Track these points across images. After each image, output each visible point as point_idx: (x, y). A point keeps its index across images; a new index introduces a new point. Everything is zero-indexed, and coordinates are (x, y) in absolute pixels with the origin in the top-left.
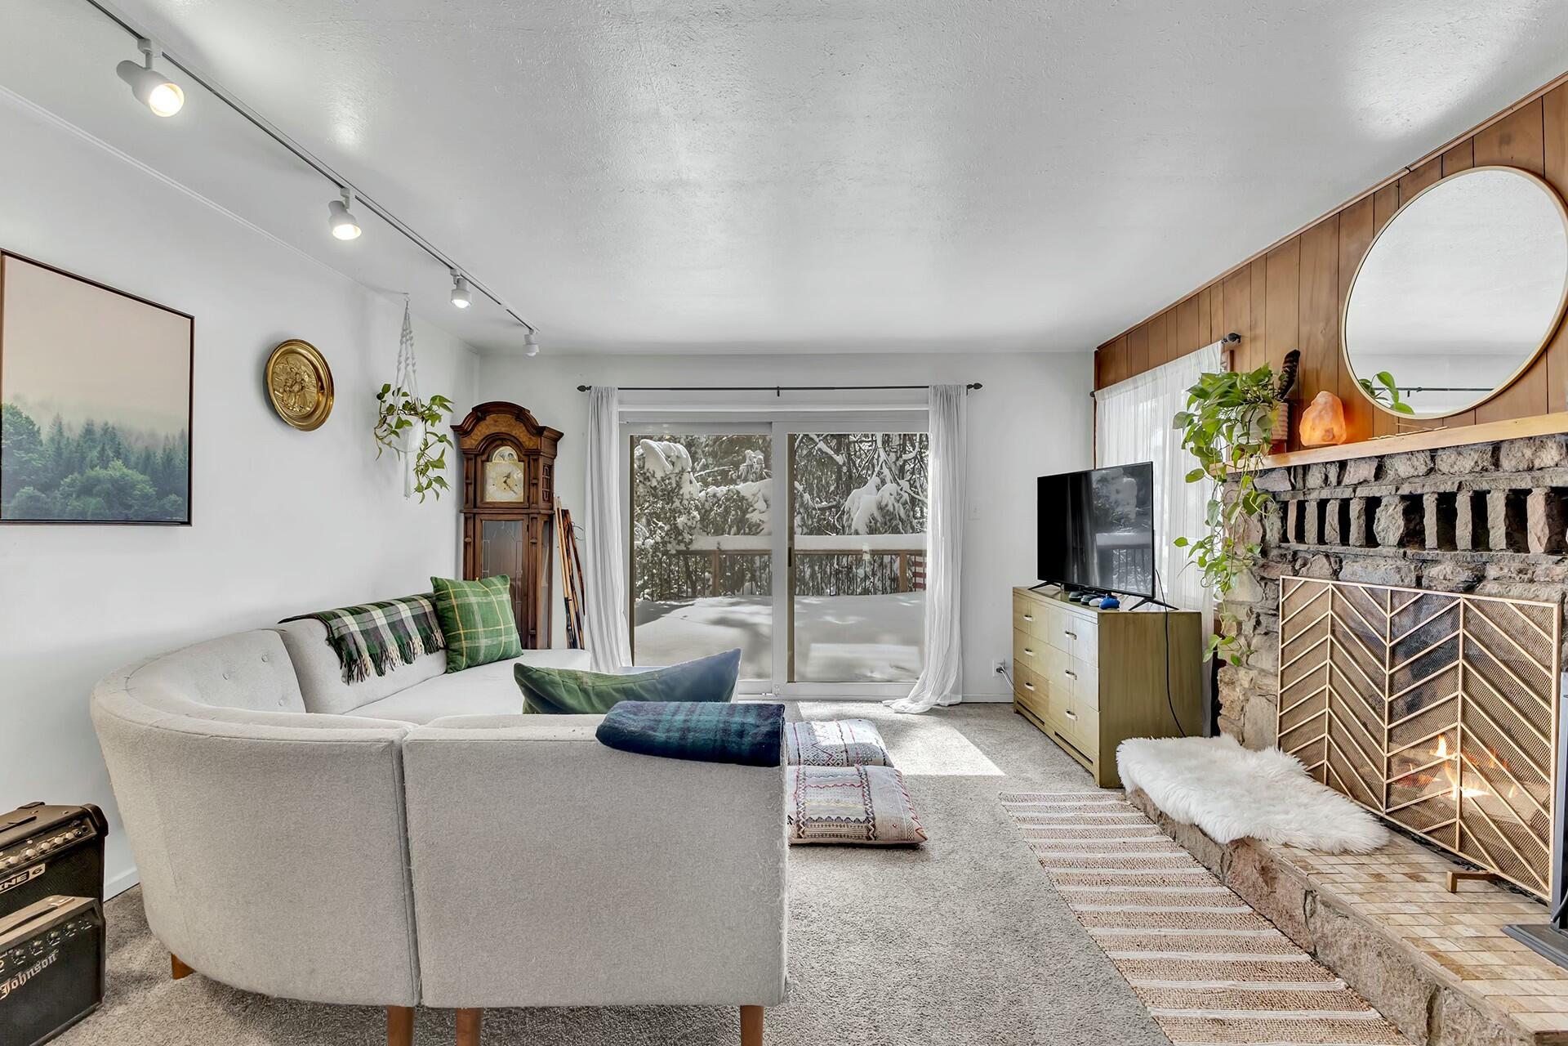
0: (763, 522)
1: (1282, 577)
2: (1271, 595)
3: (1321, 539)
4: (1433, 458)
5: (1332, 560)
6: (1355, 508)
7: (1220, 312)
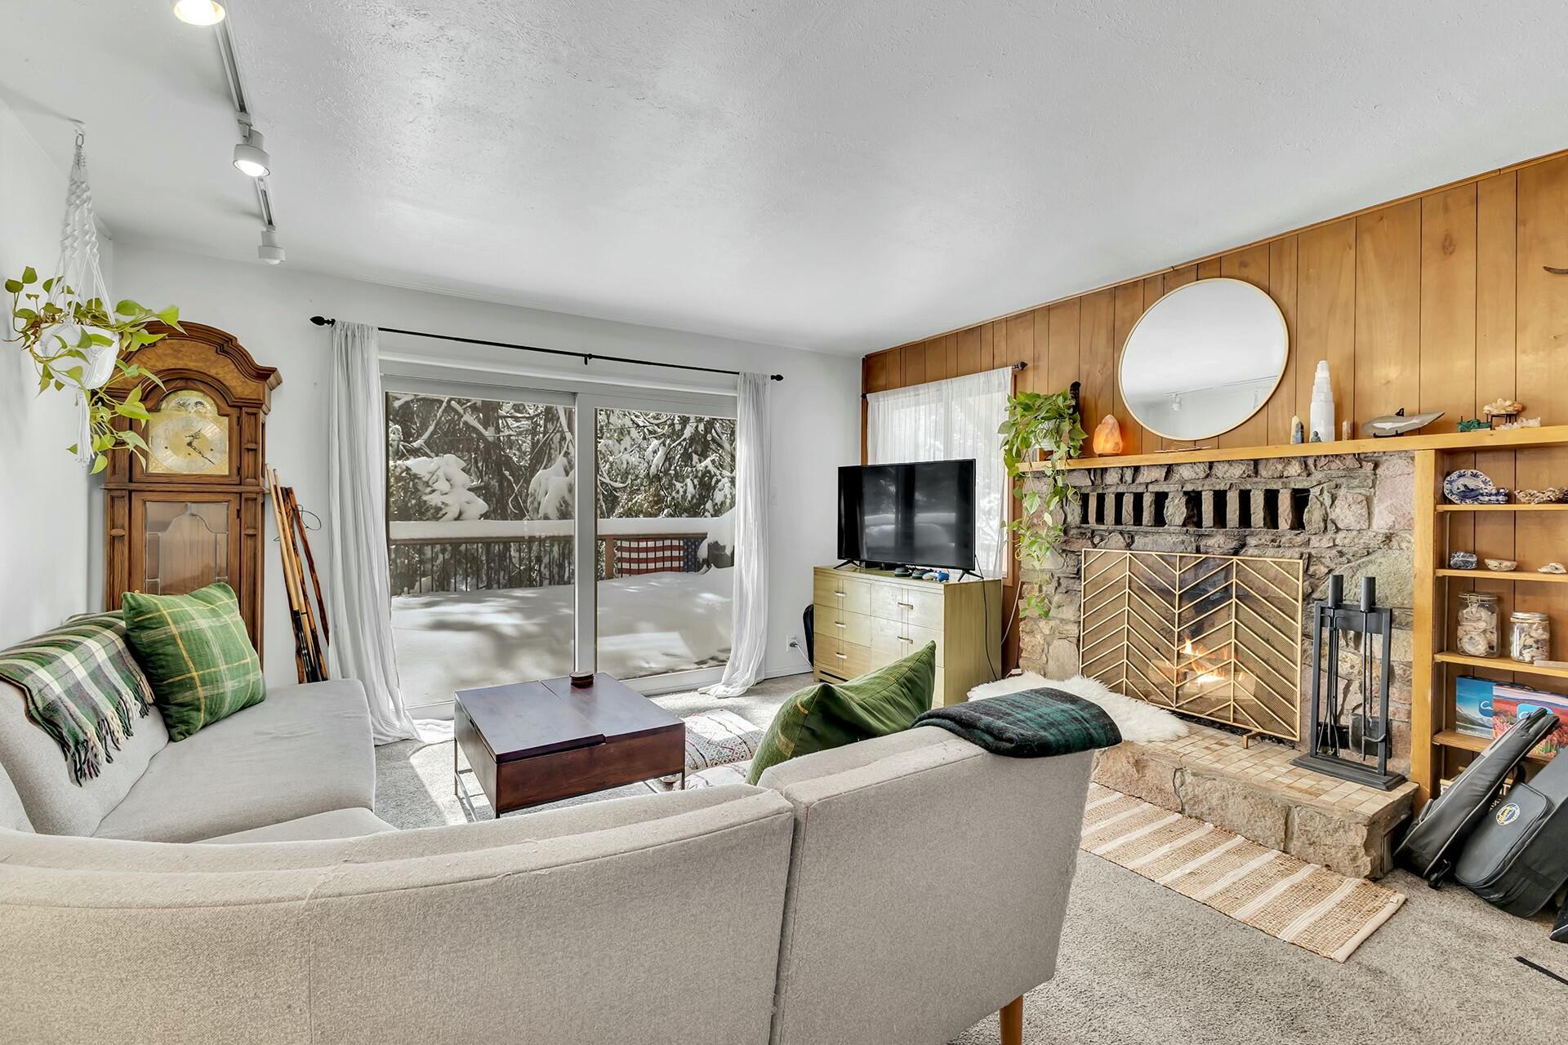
0: (446, 505)
1: (1083, 550)
2: (1072, 563)
3: (1118, 520)
4: (1211, 468)
5: (1126, 536)
6: (1148, 500)
7: (1003, 344)
